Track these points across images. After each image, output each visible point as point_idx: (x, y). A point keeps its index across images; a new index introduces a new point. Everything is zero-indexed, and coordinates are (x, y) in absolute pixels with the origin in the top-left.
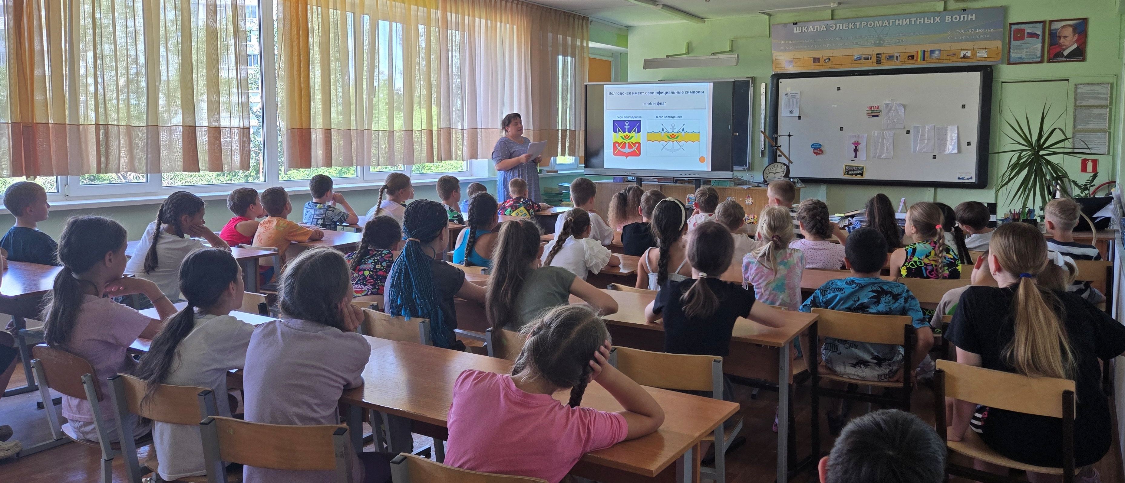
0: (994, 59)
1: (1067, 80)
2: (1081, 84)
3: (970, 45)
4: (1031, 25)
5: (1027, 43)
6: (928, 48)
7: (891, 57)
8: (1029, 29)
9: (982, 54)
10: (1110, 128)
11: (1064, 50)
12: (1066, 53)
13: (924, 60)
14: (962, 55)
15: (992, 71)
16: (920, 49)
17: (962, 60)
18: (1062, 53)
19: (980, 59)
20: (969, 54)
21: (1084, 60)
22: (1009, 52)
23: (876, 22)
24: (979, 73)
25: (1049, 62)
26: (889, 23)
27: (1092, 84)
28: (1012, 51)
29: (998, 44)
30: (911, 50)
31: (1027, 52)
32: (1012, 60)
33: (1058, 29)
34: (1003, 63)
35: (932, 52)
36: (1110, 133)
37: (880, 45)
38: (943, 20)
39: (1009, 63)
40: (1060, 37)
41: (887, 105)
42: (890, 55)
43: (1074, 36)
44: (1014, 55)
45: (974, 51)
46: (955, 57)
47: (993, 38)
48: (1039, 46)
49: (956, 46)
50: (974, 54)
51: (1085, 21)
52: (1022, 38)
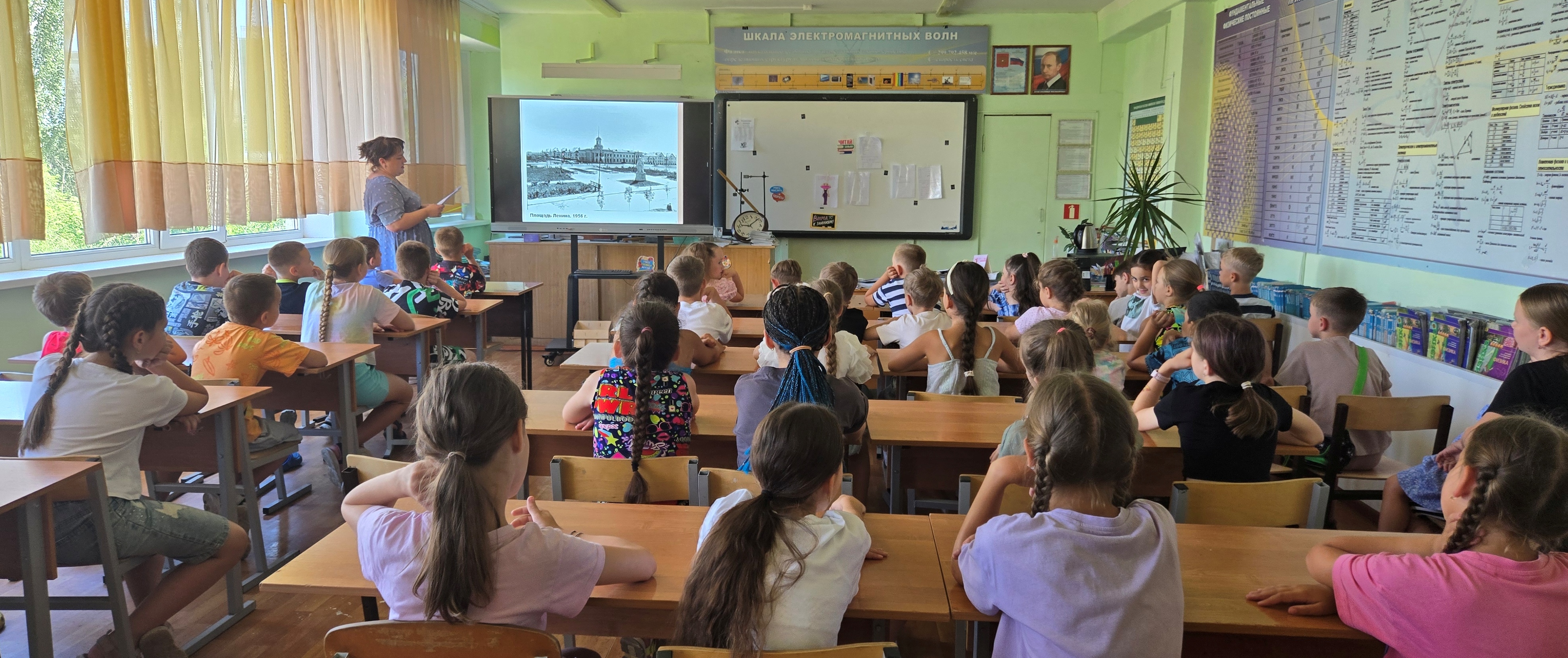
0: (979, 88)
1: (1050, 115)
2: (1065, 120)
3: (952, 69)
4: (1014, 50)
5: (1011, 70)
6: (906, 70)
7: (863, 80)
8: (1013, 54)
9: (965, 81)
10: (1091, 170)
11: (1048, 80)
12: (1050, 84)
13: (902, 85)
14: (944, 82)
15: (977, 101)
16: (898, 70)
17: (945, 87)
18: (1046, 84)
19: (964, 87)
20: (951, 81)
21: (1067, 93)
22: (993, 80)
23: (846, 34)
24: (963, 103)
25: (1033, 93)
26: (861, 37)
27: (1075, 120)
28: (995, 79)
29: (982, 70)
30: (887, 71)
31: (1011, 81)
32: (995, 90)
33: (1041, 56)
34: (987, 93)
35: (911, 75)
36: (1091, 175)
37: (851, 63)
38: (922, 36)
39: (993, 94)
40: (1044, 66)
41: (862, 139)
42: (864, 76)
43: (1057, 65)
44: (998, 84)
45: (957, 76)
46: (937, 83)
47: (977, 62)
48: (1023, 74)
49: (937, 70)
50: (956, 80)
51: (1068, 47)
52: (1007, 65)
